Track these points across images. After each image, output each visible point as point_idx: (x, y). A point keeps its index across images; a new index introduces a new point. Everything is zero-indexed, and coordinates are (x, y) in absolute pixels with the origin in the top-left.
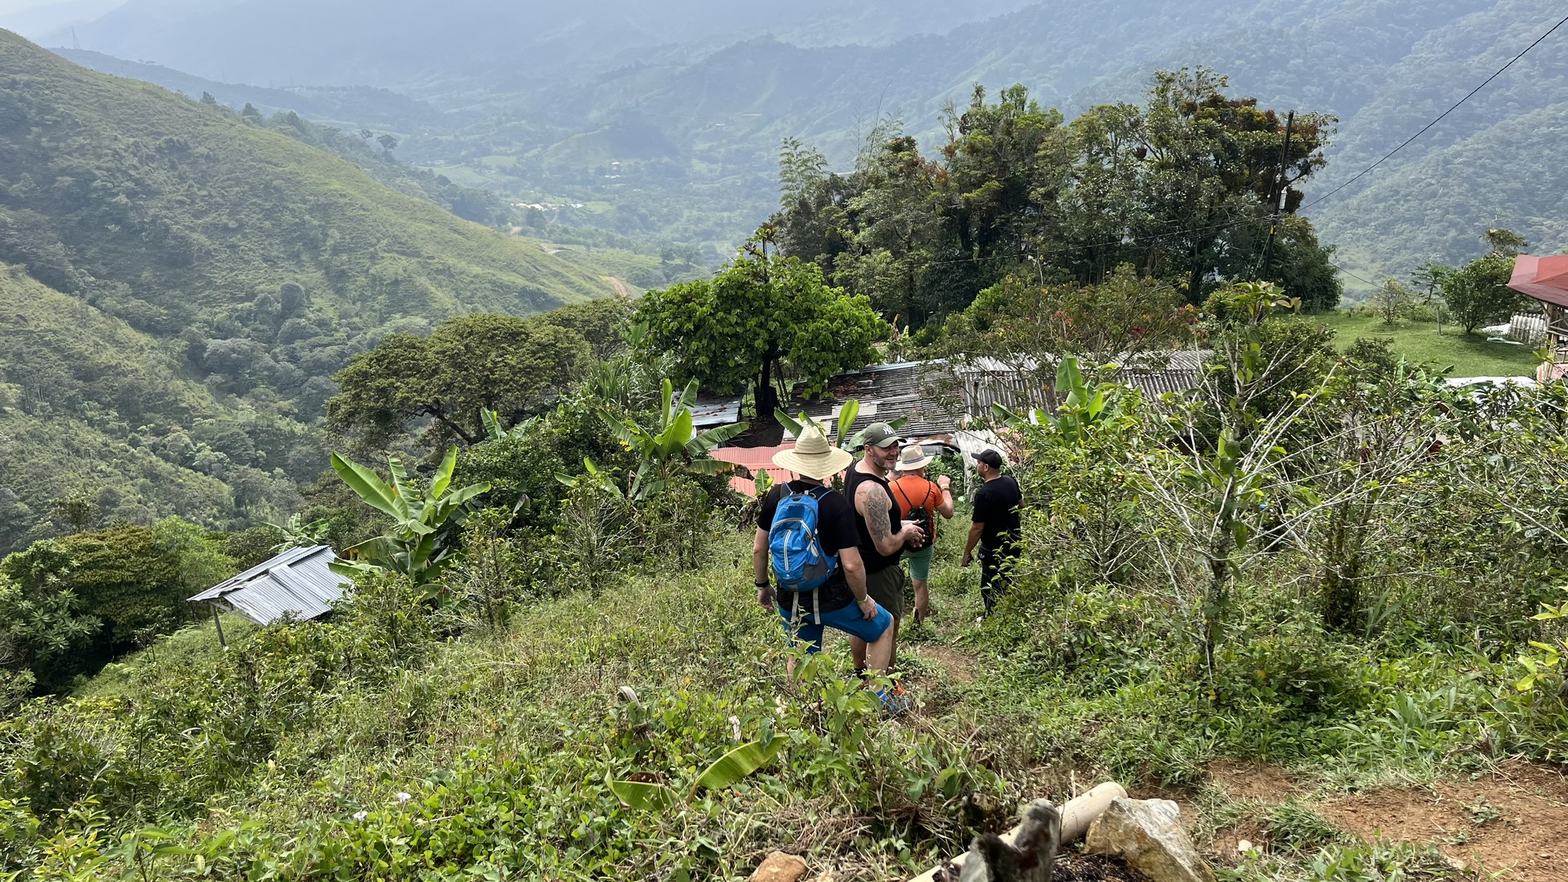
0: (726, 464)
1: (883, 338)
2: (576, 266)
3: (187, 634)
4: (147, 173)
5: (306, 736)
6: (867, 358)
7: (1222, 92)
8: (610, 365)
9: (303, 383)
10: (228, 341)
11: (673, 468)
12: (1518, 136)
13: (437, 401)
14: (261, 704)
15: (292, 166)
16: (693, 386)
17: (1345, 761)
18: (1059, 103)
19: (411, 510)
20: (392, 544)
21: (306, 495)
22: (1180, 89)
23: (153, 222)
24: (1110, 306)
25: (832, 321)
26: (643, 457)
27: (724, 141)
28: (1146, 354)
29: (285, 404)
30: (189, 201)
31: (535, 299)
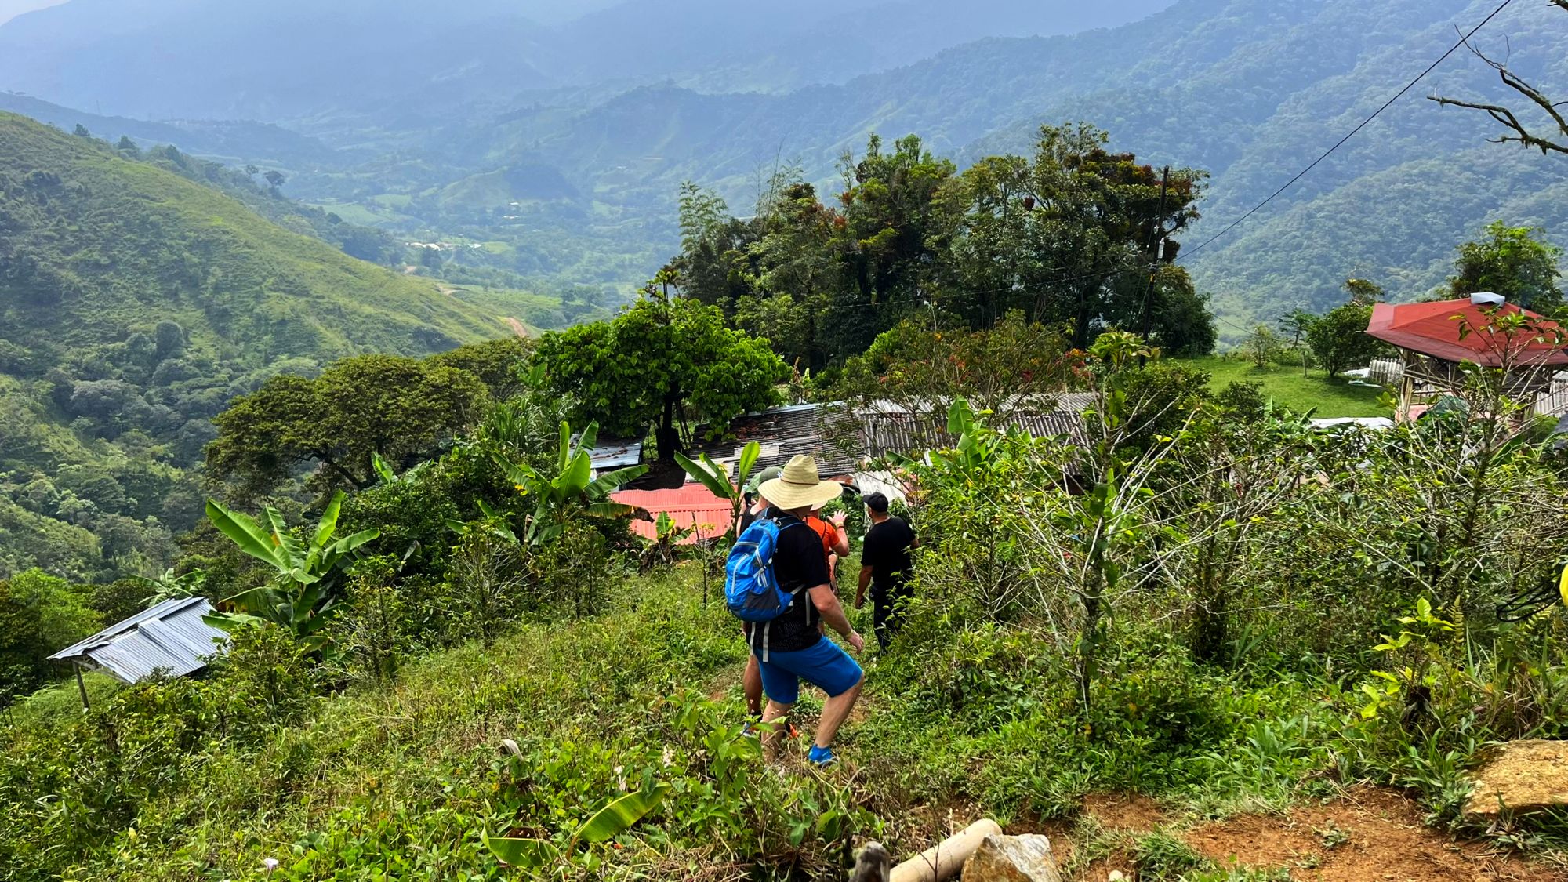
0: (626, 507)
1: (784, 380)
2: (473, 306)
3: (47, 695)
4: (13, 208)
5: (172, 801)
6: (769, 400)
7: (1105, 148)
8: (507, 407)
9: (180, 426)
10: (98, 382)
11: (571, 511)
12: (1375, 191)
13: (325, 445)
14: (124, 769)
15: (170, 202)
16: (592, 429)
17: (1208, 788)
18: (953, 153)
19: (293, 559)
20: (272, 595)
21: (181, 544)
22: (1064, 143)
23: (19, 258)
24: (999, 351)
25: (733, 363)
26: (540, 500)
27: (626, 184)
28: (1035, 397)
29: (160, 449)
30: (57, 237)
31: (431, 339)
